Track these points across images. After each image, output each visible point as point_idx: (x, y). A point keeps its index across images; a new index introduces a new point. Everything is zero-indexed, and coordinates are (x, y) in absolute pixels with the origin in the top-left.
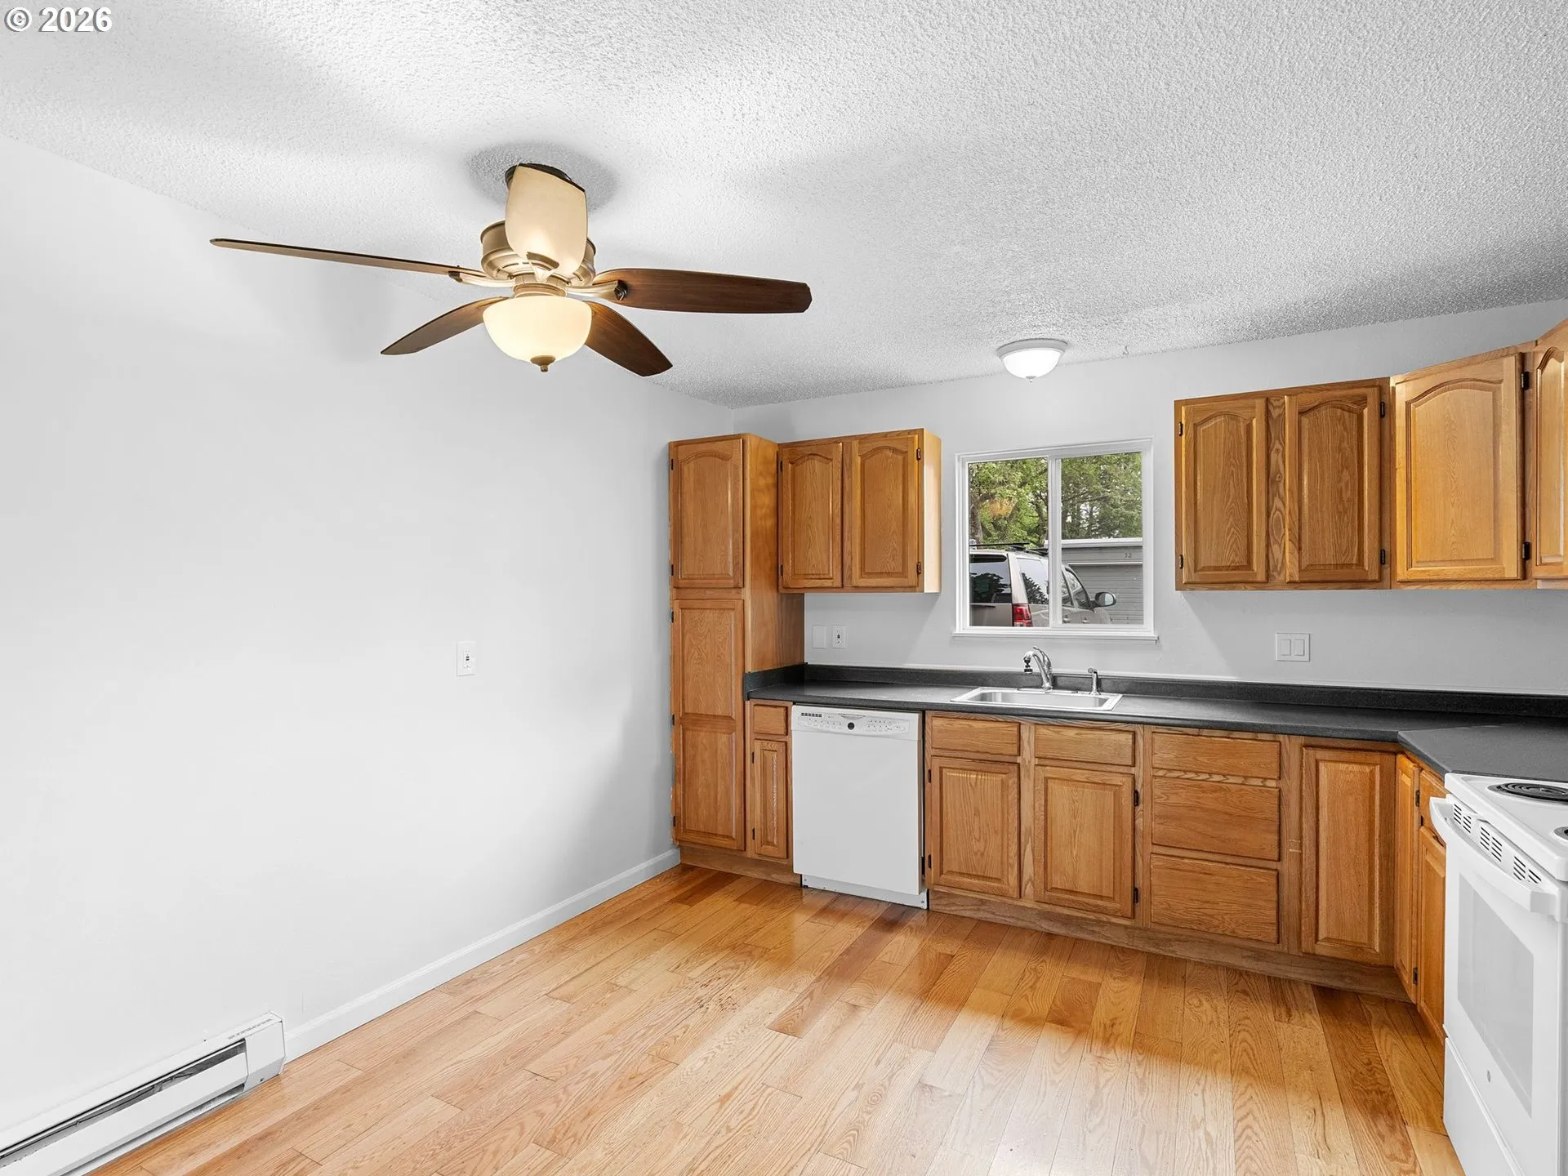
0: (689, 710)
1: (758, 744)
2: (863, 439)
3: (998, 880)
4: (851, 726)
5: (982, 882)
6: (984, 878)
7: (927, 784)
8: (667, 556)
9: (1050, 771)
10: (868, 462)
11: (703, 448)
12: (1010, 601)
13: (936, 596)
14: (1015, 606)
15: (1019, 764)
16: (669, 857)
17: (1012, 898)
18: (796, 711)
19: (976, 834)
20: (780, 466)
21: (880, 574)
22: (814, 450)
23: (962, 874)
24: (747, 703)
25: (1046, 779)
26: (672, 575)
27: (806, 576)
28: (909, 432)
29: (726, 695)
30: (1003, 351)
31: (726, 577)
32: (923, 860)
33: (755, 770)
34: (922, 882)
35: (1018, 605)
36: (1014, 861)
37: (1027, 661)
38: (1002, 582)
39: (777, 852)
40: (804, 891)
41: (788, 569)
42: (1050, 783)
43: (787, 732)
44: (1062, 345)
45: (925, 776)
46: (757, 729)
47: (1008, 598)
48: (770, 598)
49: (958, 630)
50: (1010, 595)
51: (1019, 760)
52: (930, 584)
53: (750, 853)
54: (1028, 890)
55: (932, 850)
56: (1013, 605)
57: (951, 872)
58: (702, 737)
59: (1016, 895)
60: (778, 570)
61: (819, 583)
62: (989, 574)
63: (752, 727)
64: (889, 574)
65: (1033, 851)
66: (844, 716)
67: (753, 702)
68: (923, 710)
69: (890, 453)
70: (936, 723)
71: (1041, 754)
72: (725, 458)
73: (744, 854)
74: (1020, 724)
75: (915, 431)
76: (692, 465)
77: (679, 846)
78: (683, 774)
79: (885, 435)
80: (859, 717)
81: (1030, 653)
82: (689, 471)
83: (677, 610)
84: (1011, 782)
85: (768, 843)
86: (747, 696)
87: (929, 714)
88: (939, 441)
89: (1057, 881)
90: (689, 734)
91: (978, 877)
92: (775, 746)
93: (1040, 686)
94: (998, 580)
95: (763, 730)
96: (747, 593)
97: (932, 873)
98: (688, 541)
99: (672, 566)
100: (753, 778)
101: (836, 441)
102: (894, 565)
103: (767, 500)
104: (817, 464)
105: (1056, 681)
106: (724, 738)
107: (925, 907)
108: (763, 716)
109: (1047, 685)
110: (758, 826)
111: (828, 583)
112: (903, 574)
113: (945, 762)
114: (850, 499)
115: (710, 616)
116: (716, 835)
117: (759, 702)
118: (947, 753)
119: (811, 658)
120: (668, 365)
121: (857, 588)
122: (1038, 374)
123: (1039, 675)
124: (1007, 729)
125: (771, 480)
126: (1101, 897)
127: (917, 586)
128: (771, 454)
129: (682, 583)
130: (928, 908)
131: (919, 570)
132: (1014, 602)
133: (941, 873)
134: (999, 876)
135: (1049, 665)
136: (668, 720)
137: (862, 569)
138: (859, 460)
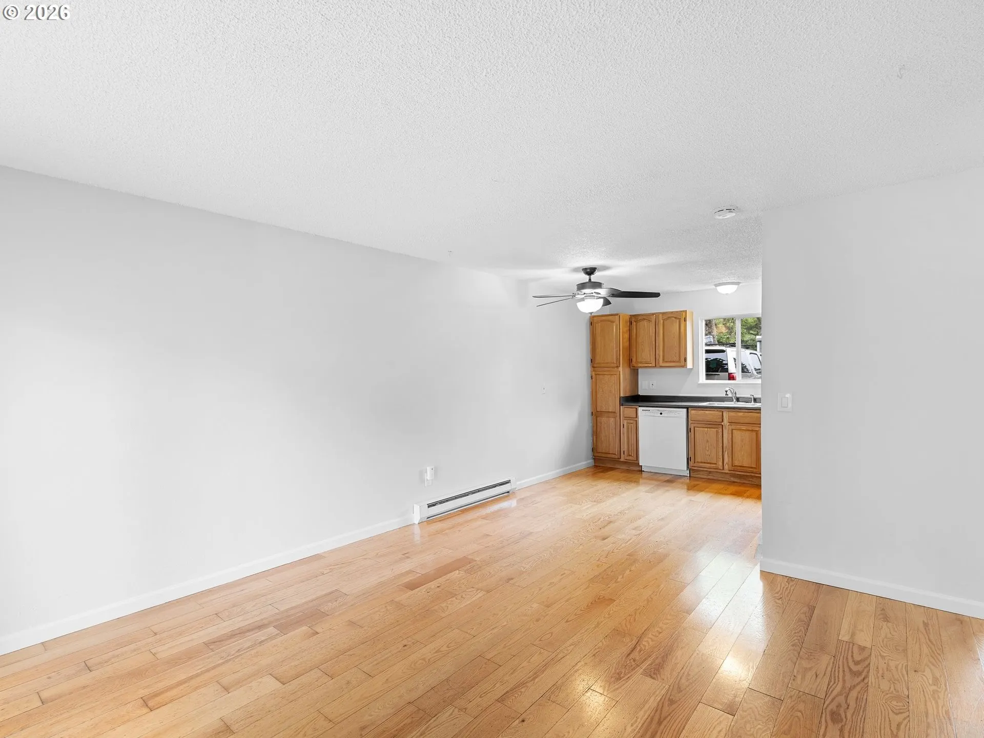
0: (598, 410)
1: (625, 422)
2: (663, 314)
3: (715, 464)
4: (661, 414)
5: (709, 465)
6: (710, 463)
7: (689, 433)
8: (589, 357)
9: (733, 427)
10: (665, 322)
11: (604, 318)
12: (727, 372)
13: (691, 369)
14: (730, 374)
15: (722, 425)
16: (591, 462)
17: (720, 469)
18: (640, 409)
19: (707, 448)
20: (631, 323)
21: (671, 362)
22: (645, 317)
23: (702, 462)
24: (621, 407)
25: (732, 430)
26: (592, 362)
27: (641, 363)
28: (681, 311)
29: (612, 403)
30: (716, 285)
31: (613, 363)
32: (688, 459)
33: (624, 431)
34: (688, 467)
35: (731, 373)
36: (721, 457)
37: (726, 392)
38: (724, 362)
39: (633, 458)
40: (643, 472)
41: (634, 360)
42: (734, 431)
43: (637, 416)
44: (738, 283)
45: (688, 430)
46: (625, 416)
47: (726, 370)
48: (628, 370)
49: (700, 382)
50: (727, 368)
51: (723, 424)
52: (689, 365)
53: (622, 459)
54: (726, 467)
55: (691, 455)
56: (729, 374)
57: (698, 462)
58: (604, 419)
59: (722, 468)
60: (630, 361)
61: (646, 365)
62: (717, 359)
63: (623, 415)
64: (674, 362)
65: (728, 453)
66: (658, 410)
67: (623, 406)
68: (687, 408)
69: (673, 318)
70: (692, 412)
71: (730, 421)
72: (613, 322)
73: (620, 460)
74: (723, 412)
75: (683, 311)
76: (599, 324)
77: (594, 459)
78: (596, 433)
79: (672, 312)
80: (664, 411)
81: (727, 389)
82: (598, 327)
83: (593, 375)
84: (719, 431)
85: (629, 455)
86: (621, 404)
87: (690, 409)
88: (693, 313)
89: (736, 463)
90: (598, 418)
91: (708, 463)
92: (632, 422)
93: (733, 401)
94: (722, 362)
95: (628, 416)
96: (621, 369)
97: (691, 463)
98: (598, 350)
99: (592, 360)
100: (624, 434)
101: (653, 314)
102: (676, 359)
103: (627, 336)
104: (645, 323)
105: (738, 400)
106: (612, 419)
107: (689, 475)
108: (628, 411)
109: (735, 400)
110: (626, 450)
111: (650, 365)
112: (679, 361)
113: (695, 425)
114: (659, 336)
115: (606, 377)
116: (609, 453)
117: (625, 406)
118: (696, 422)
119: (641, 393)
120: (611, 303)
121: (661, 367)
122: (729, 293)
123: (732, 398)
124: (718, 413)
125: (628, 328)
126: (752, 468)
127: (684, 366)
128: (628, 318)
129: (595, 366)
130: (690, 476)
131: (685, 360)
132: (730, 372)
133: (695, 462)
134: (716, 462)
135: (735, 393)
136: (590, 414)
137: (663, 360)
138: (662, 321)
